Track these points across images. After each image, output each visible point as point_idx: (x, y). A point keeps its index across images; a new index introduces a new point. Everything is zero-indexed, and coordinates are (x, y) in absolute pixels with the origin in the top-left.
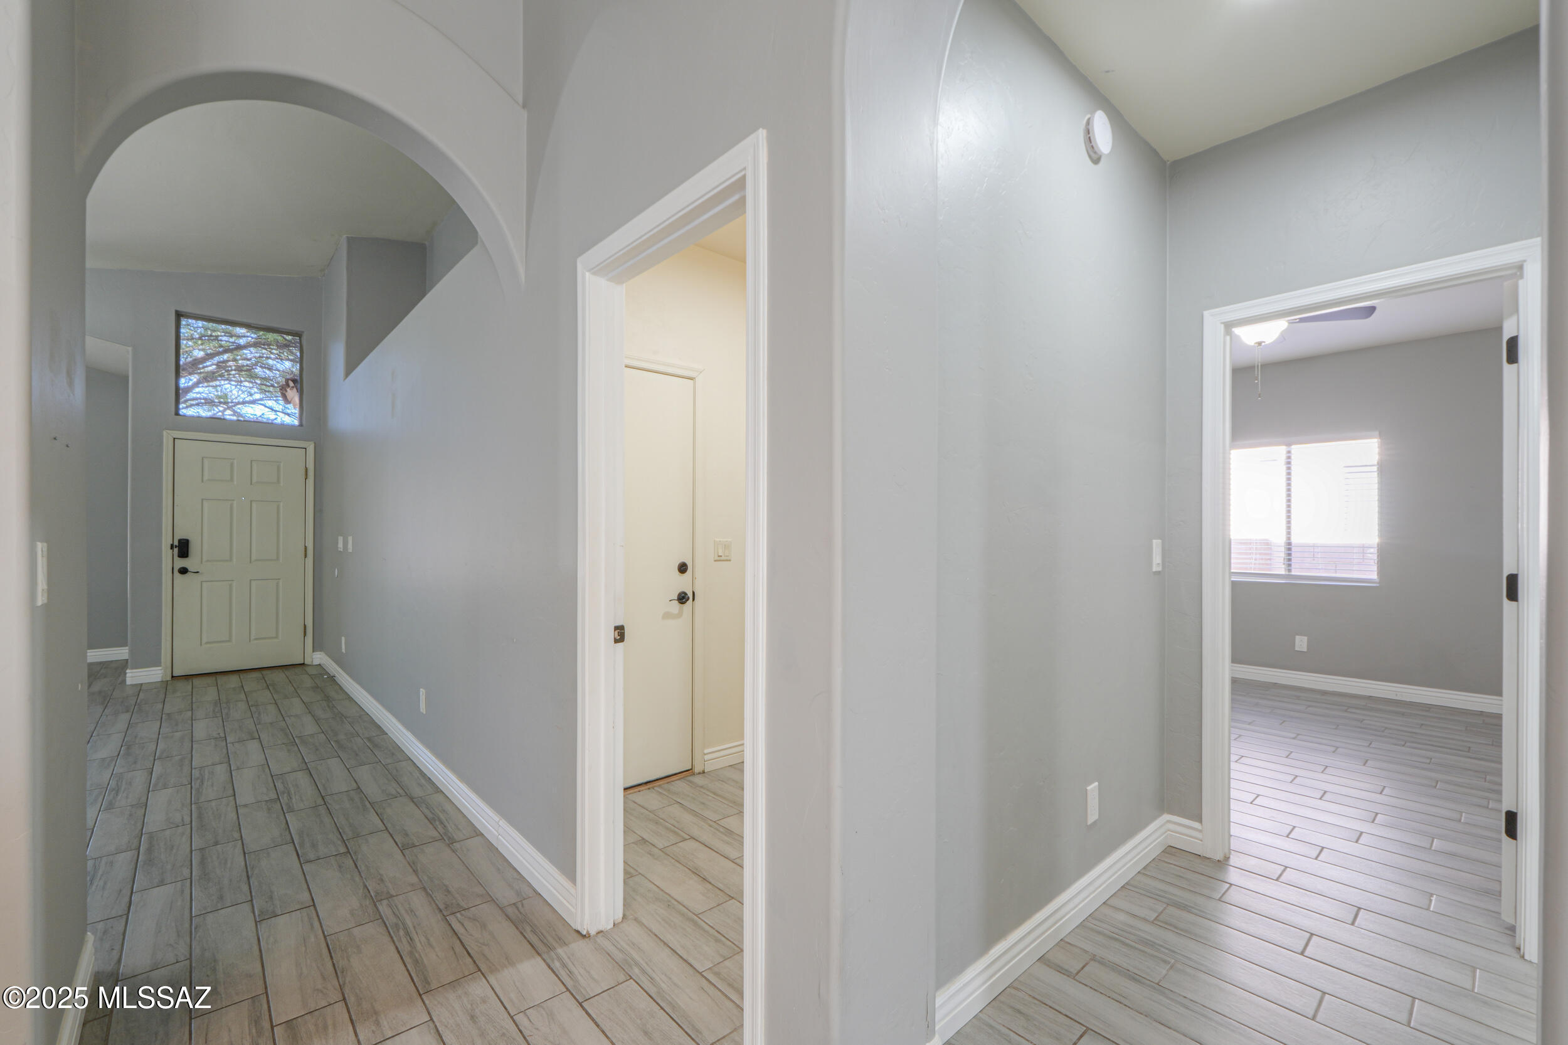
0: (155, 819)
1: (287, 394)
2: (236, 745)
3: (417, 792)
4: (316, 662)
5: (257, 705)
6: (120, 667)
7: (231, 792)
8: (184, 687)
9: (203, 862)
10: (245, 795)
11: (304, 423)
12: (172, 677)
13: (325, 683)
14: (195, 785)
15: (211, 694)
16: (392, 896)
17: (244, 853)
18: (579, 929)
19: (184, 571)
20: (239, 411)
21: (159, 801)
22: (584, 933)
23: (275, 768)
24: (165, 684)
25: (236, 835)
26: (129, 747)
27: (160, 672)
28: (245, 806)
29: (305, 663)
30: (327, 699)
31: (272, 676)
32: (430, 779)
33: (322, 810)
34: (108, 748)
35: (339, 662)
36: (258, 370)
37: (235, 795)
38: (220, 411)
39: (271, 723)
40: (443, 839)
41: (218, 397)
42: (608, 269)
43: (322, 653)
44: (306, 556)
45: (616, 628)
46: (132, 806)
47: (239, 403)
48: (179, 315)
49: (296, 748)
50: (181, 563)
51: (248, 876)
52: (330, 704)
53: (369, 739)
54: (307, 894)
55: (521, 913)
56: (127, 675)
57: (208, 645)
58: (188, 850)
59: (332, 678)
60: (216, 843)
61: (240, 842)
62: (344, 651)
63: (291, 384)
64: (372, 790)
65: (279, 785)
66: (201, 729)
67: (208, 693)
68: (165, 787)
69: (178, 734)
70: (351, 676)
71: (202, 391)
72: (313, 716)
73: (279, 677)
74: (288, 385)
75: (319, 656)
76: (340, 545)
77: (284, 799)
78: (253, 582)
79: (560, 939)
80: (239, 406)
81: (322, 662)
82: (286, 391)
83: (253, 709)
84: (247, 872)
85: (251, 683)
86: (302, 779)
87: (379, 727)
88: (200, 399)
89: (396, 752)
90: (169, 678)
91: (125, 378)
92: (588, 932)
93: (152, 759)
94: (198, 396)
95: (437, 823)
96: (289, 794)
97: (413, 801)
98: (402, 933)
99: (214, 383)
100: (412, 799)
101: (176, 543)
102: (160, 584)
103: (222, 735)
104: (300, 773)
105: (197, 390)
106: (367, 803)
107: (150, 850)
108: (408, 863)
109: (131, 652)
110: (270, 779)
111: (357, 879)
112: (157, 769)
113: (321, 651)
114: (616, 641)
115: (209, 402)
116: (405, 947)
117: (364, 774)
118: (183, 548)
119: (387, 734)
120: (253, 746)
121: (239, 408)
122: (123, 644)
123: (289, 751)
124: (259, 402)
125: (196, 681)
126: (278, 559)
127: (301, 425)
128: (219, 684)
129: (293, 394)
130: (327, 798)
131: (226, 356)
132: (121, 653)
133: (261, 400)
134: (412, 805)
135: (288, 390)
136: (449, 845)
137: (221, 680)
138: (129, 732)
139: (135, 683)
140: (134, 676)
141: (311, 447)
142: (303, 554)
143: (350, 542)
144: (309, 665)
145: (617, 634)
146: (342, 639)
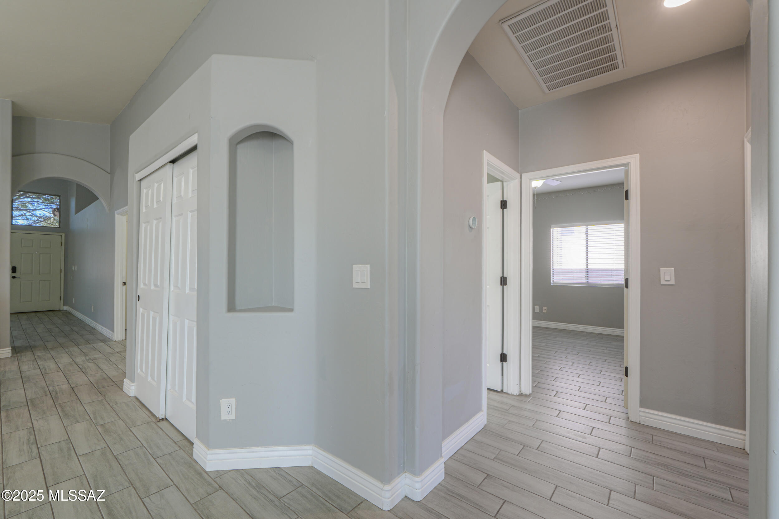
2: (36, 325)
4: (65, 309)
5: (42, 319)
11: (61, 226)
13: (68, 314)
19: (14, 277)
29: (61, 309)
30: (67, 317)
35: (73, 308)
42: (118, 214)
44: (61, 273)
45: (123, 283)
49: (55, 325)
50: (13, 275)
53: (78, 323)
59: (70, 313)
62: (74, 303)
63: (57, 210)
66: (24, 323)
70: (76, 310)
72: (61, 320)
73: (50, 313)
74: (55, 211)
75: (66, 307)
76: (73, 268)
78: (40, 281)
81: (67, 309)
113: (66, 305)
114: (123, 285)
118: (14, 270)
123: (53, 325)
126: (50, 273)
129: (57, 213)
141: (63, 235)
142: (60, 272)
143: (76, 268)
144: (61, 310)
145: (124, 284)
146: (74, 299)
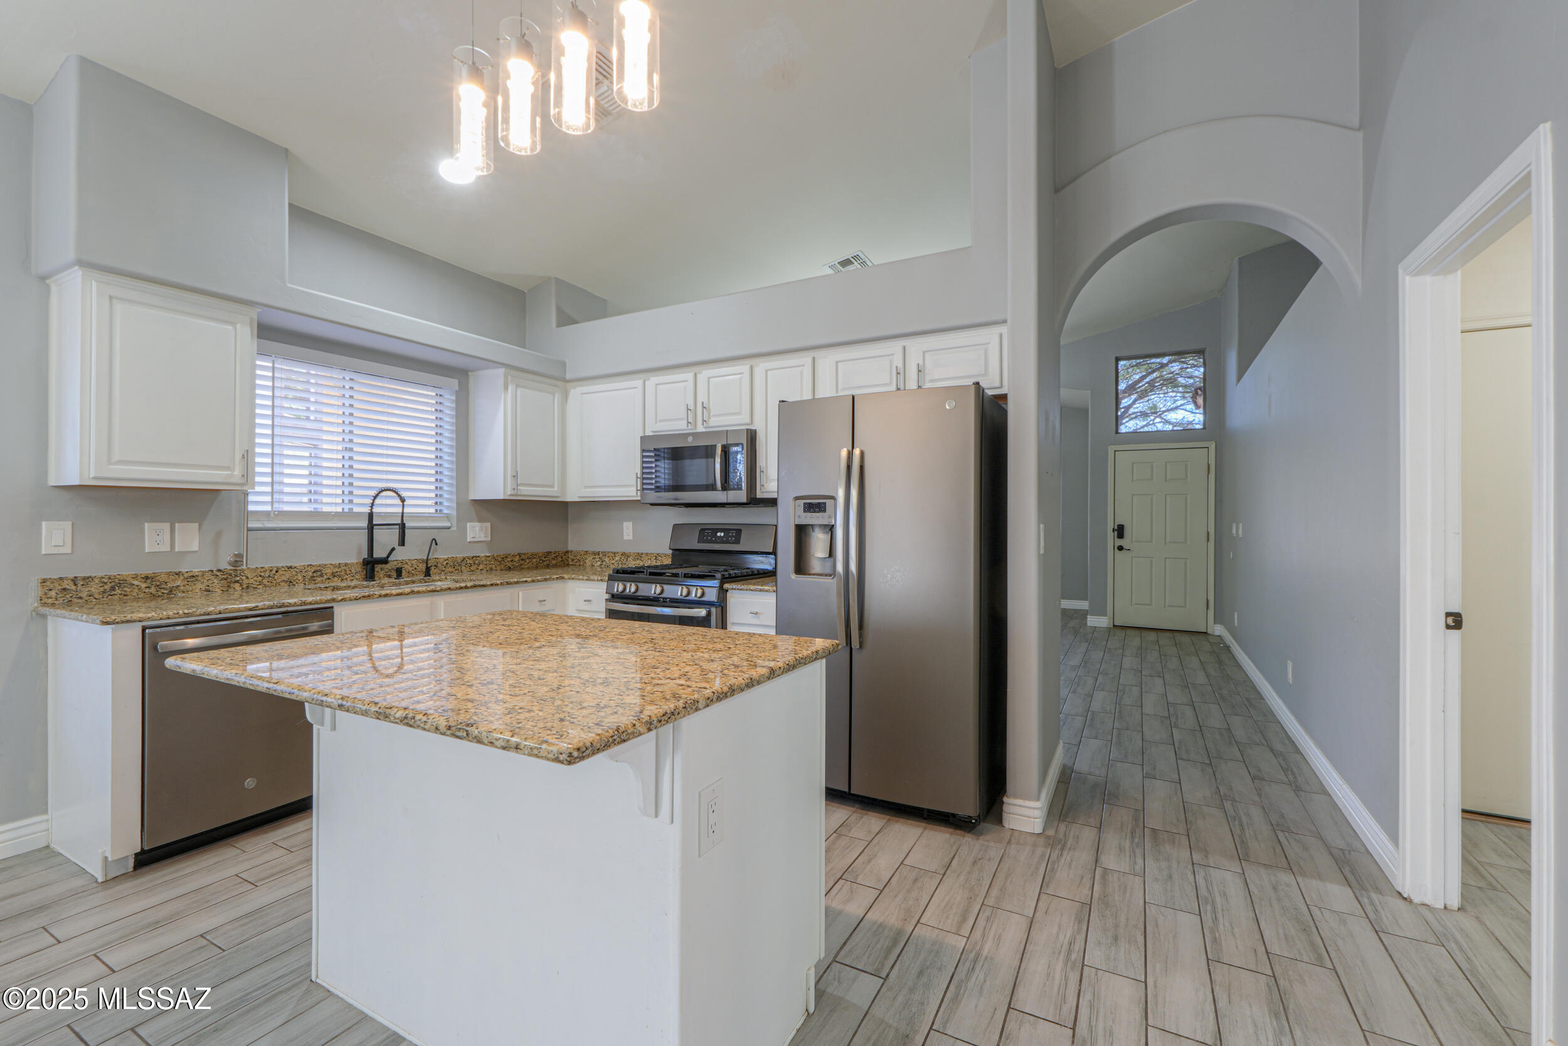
0: (1096, 706)
1: (1197, 400)
2: (1148, 678)
3: (1278, 747)
4: (1217, 633)
5: (1166, 656)
6: (1083, 615)
7: (1140, 704)
8: (1120, 634)
9: (1119, 736)
10: (1148, 709)
11: (1207, 426)
12: (1114, 625)
13: (1221, 652)
14: (1120, 694)
15: (1136, 642)
16: (1236, 801)
17: (1143, 740)
18: (1400, 890)
19: (1121, 548)
20: (1165, 417)
21: (1099, 696)
22: (1405, 896)
23: (1171, 699)
24: (1109, 629)
25: (1140, 729)
26: (1086, 663)
27: (1107, 621)
28: (1148, 715)
29: (1208, 633)
30: (1220, 662)
31: (1178, 636)
32: (1293, 742)
33: (1198, 734)
34: (1076, 660)
35: (1233, 634)
36: (1181, 380)
37: (1142, 707)
38: (1151, 420)
39: (1174, 670)
40: (1291, 784)
41: (1151, 408)
43: (1222, 626)
44: (1208, 541)
45: (1448, 615)
46: (1086, 695)
47: (1164, 412)
48: (1118, 360)
49: (1188, 690)
50: (1119, 542)
51: (1143, 753)
52: (1222, 667)
53: (1247, 699)
54: (1177, 776)
55: (1345, 857)
56: (1088, 619)
57: (1137, 606)
58: (1112, 727)
59: (1227, 648)
60: (1127, 729)
61: (1141, 733)
62: (1236, 625)
63: (1199, 390)
64: (1240, 734)
65: (1172, 710)
66: (1128, 662)
67: (1135, 641)
68: (1103, 690)
69: (1113, 662)
70: (1241, 648)
71: (1140, 407)
72: (1206, 672)
73: (1185, 639)
74: (1197, 394)
75: (1219, 628)
76: (1234, 531)
77: (1173, 719)
78: (1167, 560)
79: (1377, 888)
80: (1165, 414)
81: (1221, 634)
82: (1196, 398)
83: (1163, 657)
84: (1143, 750)
85: (1164, 639)
86: (1188, 711)
87: (1259, 693)
88: (1137, 412)
89: (1269, 715)
90: (1112, 626)
91: (1086, 411)
92: (1409, 896)
93: (1097, 672)
94: (1136, 411)
95: (1290, 773)
96: (1177, 717)
97: (1273, 753)
98: (1237, 823)
99: (1146, 399)
100: (1272, 750)
101: (1116, 528)
102: (1106, 558)
103: (1140, 669)
104: (1187, 707)
105: (1135, 406)
106: (1233, 741)
107: (1092, 719)
108: (1256, 788)
109: (1090, 605)
110: (1166, 705)
111: (1213, 781)
112: (1100, 679)
113: (1221, 624)
114: (1448, 627)
115: (1144, 415)
116: (1237, 831)
117: (1236, 722)
118: (1120, 531)
119: (1264, 699)
120: (1159, 681)
121: (1165, 416)
122: (1085, 599)
123: (1182, 690)
124: (1181, 408)
125: (1129, 632)
126: (1186, 542)
127: (1204, 428)
128: (1143, 636)
129: (1200, 401)
130: (1203, 728)
131: (1155, 375)
132: (1084, 605)
133: (1182, 405)
134: (1271, 754)
135: (1198, 397)
136: (1295, 791)
137: (1145, 633)
138: (1087, 654)
139: (1092, 625)
140: (1092, 621)
141: (1212, 446)
142: (1206, 538)
143: (1241, 528)
144: (1210, 634)
145: (1450, 621)
146: (1236, 614)
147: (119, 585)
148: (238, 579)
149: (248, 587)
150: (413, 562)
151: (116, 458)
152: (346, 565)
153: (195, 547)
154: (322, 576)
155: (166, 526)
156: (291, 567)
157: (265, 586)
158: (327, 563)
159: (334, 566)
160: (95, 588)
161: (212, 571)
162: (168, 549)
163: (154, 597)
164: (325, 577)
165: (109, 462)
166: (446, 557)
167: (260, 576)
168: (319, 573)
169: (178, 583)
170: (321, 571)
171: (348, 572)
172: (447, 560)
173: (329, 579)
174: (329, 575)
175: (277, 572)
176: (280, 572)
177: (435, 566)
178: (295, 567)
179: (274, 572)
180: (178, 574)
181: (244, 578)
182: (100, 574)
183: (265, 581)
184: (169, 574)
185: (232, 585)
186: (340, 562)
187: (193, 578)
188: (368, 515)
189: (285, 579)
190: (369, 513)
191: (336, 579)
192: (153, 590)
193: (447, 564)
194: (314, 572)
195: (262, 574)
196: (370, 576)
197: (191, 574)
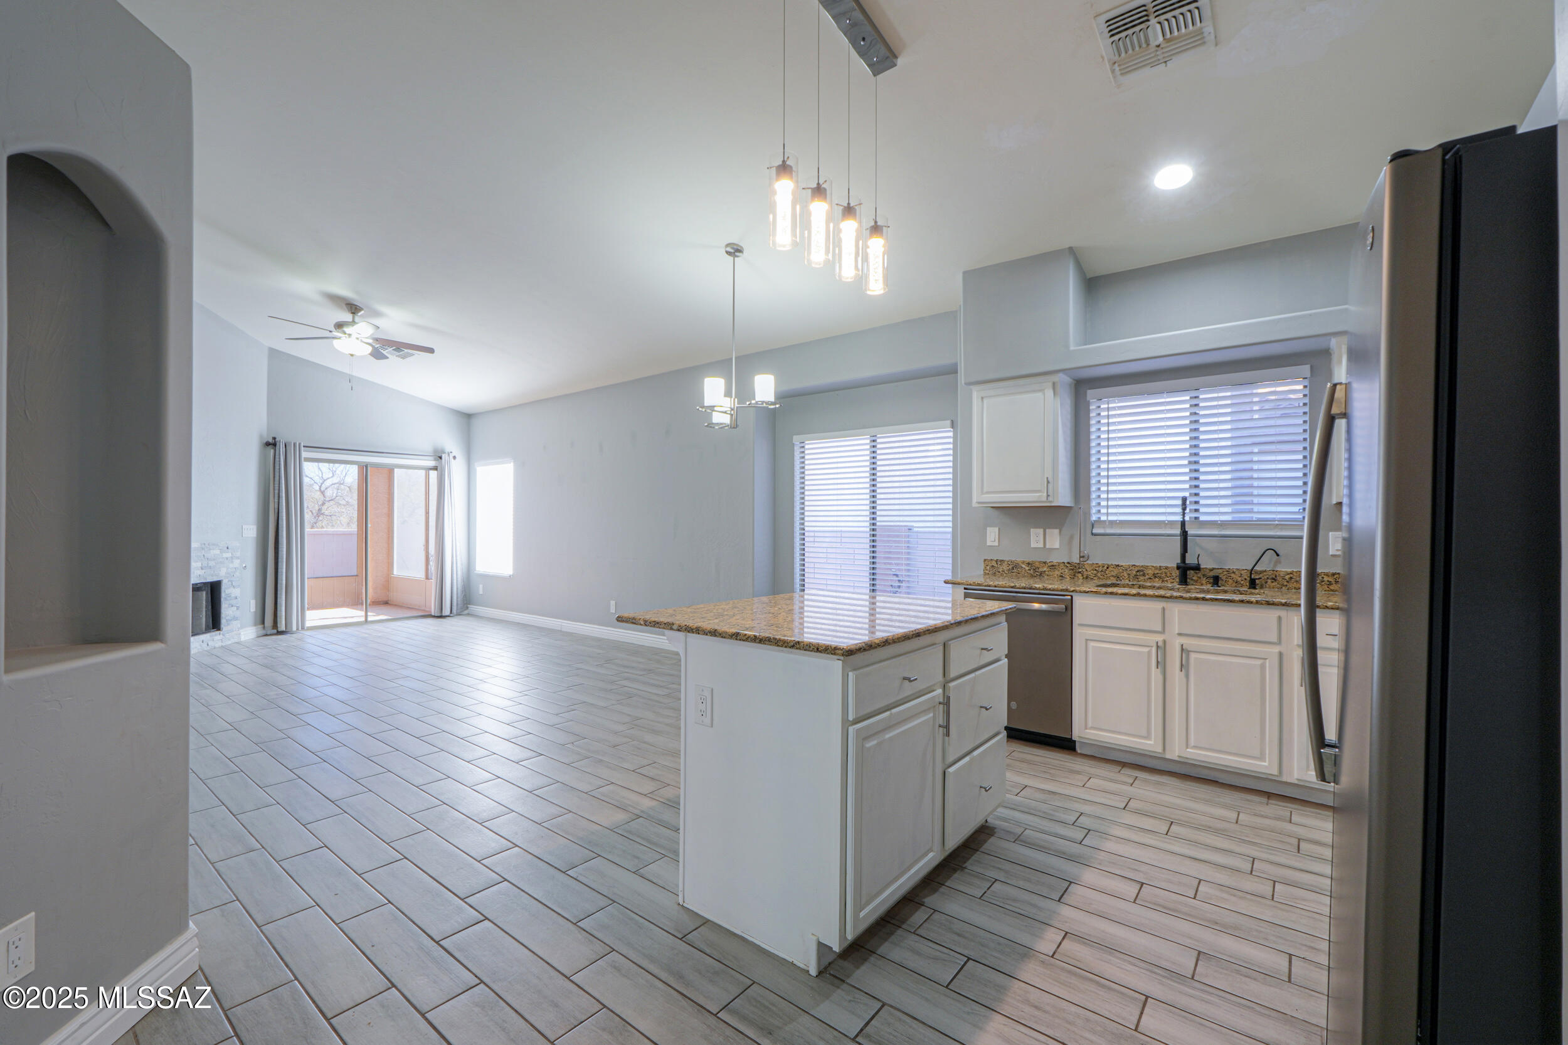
147: (1016, 566)
148: (1080, 570)
149: (1087, 578)
150: (1242, 572)
151: (985, 490)
152: (1167, 568)
153: (1057, 545)
154: (1144, 575)
155: (1041, 531)
156: (1118, 566)
157: (1099, 578)
158: (1149, 565)
159: (1156, 568)
160: (1005, 567)
161: (1064, 563)
162: (1042, 546)
163: (1032, 576)
164: (1147, 576)
165: (983, 493)
166: (1289, 570)
167: (1096, 570)
168: (1141, 573)
169: (1045, 569)
170: (1143, 571)
171: (1168, 575)
172: (1291, 573)
173: (1150, 579)
174: (1150, 576)
175: (1108, 568)
176: (1110, 568)
177: (1273, 579)
178: (1122, 566)
179: (1105, 568)
180: (1045, 563)
181: (1084, 570)
182: (1007, 559)
183: (1099, 575)
184: (1040, 562)
185: (1077, 575)
186: (1162, 565)
187: (1053, 567)
188: (1180, 523)
189: (1114, 574)
190: (1182, 522)
191: (1157, 579)
192: (1032, 572)
193: (1291, 578)
194: (1138, 571)
195: (1097, 569)
196: (1184, 580)
197: (1052, 564)
